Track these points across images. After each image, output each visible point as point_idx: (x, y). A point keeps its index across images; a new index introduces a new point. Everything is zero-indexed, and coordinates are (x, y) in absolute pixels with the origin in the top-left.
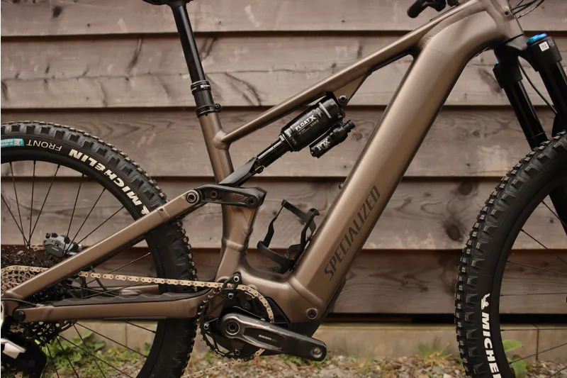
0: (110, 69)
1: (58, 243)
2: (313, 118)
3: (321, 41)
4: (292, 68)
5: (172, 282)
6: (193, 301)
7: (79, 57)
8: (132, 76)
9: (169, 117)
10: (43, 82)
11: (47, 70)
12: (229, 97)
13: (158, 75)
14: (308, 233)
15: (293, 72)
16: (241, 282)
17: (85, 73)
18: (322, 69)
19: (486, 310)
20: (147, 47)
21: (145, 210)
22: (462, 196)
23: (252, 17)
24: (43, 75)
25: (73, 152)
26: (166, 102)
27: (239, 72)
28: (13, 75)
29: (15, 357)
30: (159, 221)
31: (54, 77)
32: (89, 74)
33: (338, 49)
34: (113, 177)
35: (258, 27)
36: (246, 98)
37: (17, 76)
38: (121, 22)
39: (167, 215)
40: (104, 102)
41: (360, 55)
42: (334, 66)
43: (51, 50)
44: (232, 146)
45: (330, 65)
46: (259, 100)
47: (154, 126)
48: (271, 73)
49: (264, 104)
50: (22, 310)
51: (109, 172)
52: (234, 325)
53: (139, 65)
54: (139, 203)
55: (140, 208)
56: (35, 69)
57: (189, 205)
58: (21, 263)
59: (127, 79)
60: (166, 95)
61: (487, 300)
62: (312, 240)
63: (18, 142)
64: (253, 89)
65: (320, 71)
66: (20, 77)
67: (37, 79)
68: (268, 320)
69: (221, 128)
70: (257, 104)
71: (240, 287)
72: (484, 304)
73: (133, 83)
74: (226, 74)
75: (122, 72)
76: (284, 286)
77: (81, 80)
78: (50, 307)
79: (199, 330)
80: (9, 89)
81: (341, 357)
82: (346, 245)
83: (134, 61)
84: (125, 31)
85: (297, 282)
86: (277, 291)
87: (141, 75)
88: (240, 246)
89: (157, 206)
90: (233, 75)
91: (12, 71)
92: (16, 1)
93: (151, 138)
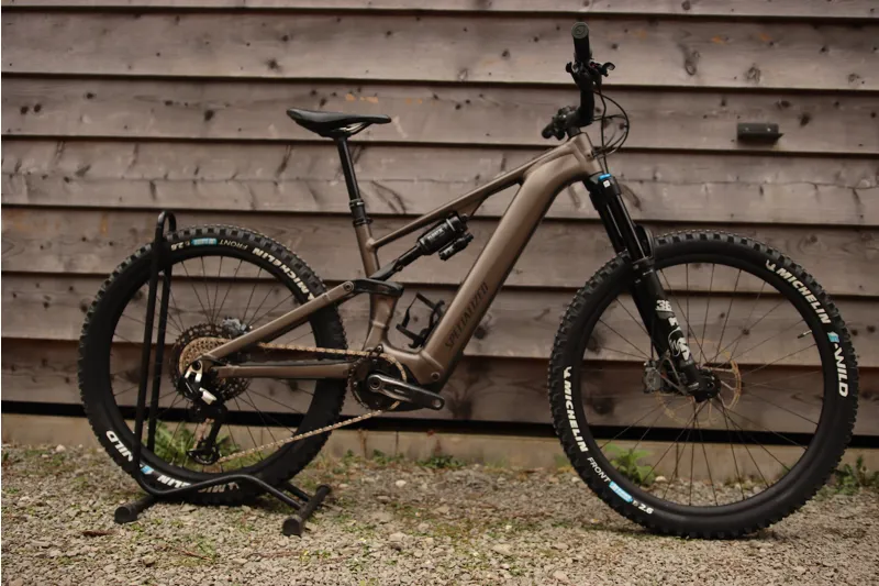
0: (259, 173)
1: (234, 325)
2: (441, 230)
3: (465, 153)
4: (436, 178)
5: (331, 351)
6: (346, 366)
7: (229, 160)
8: (280, 181)
9: (316, 223)
10: (191, 183)
11: (196, 172)
12: (375, 205)
13: (307, 181)
14: (436, 317)
15: (439, 182)
16: (382, 352)
17: (234, 176)
18: (466, 180)
19: (568, 379)
20: (295, 153)
21: (311, 297)
23: (399, 129)
24: (191, 176)
25: (257, 251)
26: (313, 207)
27: (387, 181)
28: (161, 175)
29: (209, 403)
30: (323, 303)
31: (203, 179)
32: (238, 177)
33: (482, 161)
34: (286, 270)
35: (405, 137)
36: (391, 206)
37: (166, 177)
38: (272, 127)
39: (330, 299)
40: (252, 205)
41: (503, 167)
42: (478, 177)
43: (201, 152)
44: (380, 250)
45: (474, 175)
46: (404, 208)
47: (300, 231)
48: (416, 183)
49: (408, 212)
50: (215, 369)
51: (284, 267)
52: (377, 382)
53: (287, 170)
54: (307, 291)
55: (308, 294)
56: (185, 170)
57: (345, 293)
58: (210, 336)
59: (276, 184)
60: (313, 201)
61: (569, 371)
62: (437, 323)
63: (212, 241)
64: (399, 198)
65: (464, 182)
66: (169, 177)
67: (186, 181)
68: (401, 380)
69: (371, 235)
70: (401, 212)
71: (382, 355)
72: (567, 374)
73: (281, 187)
74: (373, 182)
75: (271, 176)
76: (416, 357)
77: (230, 184)
78: (237, 367)
79: (349, 388)
80: (158, 189)
81: (477, 465)
82: (462, 325)
83: (283, 166)
84: (275, 136)
85: (426, 354)
86: (409, 361)
87: (290, 180)
88: (383, 325)
89: (320, 294)
90: (380, 183)
91: (160, 171)
92: (168, 103)
93: (298, 242)
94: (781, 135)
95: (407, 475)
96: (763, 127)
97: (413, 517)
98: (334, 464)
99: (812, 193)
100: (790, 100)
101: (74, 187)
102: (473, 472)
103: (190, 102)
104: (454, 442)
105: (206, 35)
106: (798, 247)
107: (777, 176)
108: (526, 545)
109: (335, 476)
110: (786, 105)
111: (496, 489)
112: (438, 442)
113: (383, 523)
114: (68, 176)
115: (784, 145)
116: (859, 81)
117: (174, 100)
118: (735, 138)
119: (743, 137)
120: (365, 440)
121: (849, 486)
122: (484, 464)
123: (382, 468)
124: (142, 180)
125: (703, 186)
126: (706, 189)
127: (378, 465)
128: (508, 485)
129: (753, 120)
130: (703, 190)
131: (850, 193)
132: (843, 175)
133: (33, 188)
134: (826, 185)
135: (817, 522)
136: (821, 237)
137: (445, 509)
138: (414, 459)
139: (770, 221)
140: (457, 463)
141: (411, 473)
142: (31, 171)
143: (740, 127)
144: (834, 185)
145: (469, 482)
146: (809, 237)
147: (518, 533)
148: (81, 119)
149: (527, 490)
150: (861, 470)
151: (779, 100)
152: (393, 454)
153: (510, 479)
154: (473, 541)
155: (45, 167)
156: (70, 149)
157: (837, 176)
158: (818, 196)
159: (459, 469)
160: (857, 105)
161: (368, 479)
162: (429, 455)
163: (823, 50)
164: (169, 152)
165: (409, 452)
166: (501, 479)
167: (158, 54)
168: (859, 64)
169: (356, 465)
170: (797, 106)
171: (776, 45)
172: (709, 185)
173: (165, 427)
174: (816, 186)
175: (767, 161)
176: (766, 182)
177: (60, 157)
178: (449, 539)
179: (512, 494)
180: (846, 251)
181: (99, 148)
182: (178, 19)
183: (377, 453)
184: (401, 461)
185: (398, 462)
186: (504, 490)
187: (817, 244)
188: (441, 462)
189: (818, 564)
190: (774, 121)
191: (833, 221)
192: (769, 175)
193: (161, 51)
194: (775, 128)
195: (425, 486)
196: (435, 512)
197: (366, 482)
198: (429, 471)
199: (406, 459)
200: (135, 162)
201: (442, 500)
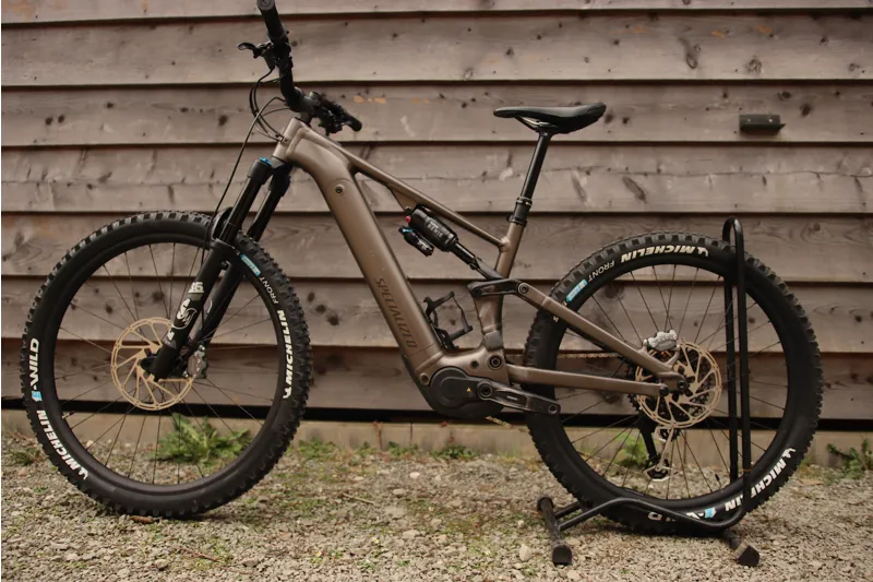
3: (472, 151)
4: (444, 175)
10: (207, 187)
11: (212, 176)
15: (446, 180)
18: (473, 177)
22: (608, 299)
23: (407, 128)
24: (207, 179)
28: (180, 180)
31: (218, 182)
33: (489, 158)
35: (412, 136)
37: (183, 181)
41: (509, 163)
42: (485, 174)
43: (216, 156)
45: (481, 173)
47: (312, 230)
48: (424, 181)
56: (201, 174)
65: (471, 179)
66: (186, 181)
67: (202, 184)
80: (176, 193)
81: (490, 455)
91: (178, 175)
92: (184, 110)
93: (310, 241)
94: (783, 125)
95: (421, 466)
96: (764, 117)
97: (426, 512)
98: (350, 455)
99: (814, 182)
100: (790, 90)
101: (96, 193)
102: (484, 463)
103: (205, 109)
104: (466, 433)
105: (219, 44)
106: (801, 236)
107: (779, 167)
108: (538, 542)
109: (352, 469)
110: (787, 95)
111: (508, 479)
112: (451, 433)
113: (396, 519)
114: (91, 182)
115: (786, 135)
116: (860, 70)
117: (189, 107)
118: (738, 130)
119: (745, 129)
120: (380, 432)
121: (856, 470)
122: (497, 454)
123: (397, 460)
124: (162, 185)
125: (707, 178)
126: (710, 181)
127: (393, 456)
128: (521, 476)
129: (755, 112)
130: (706, 182)
131: (852, 180)
132: (845, 163)
133: (59, 196)
134: (828, 174)
135: (827, 509)
136: (824, 224)
137: (458, 502)
138: (429, 449)
139: (774, 210)
140: (469, 453)
141: (424, 464)
142: (57, 179)
143: (743, 119)
144: (836, 173)
145: (482, 473)
146: (812, 226)
147: (530, 528)
148: (102, 128)
149: (538, 481)
150: (867, 453)
151: (780, 90)
152: (407, 446)
153: (521, 469)
154: (485, 538)
155: (69, 175)
156: (92, 157)
157: (839, 165)
158: (820, 185)
159: (472, 459)
160: (858, 95)
161: (384, 472)
162: (443, 445)
163: (823, 41)
164: (186, 157)
165: (424, 444)
166: (513, 469)
167: (174, 63)
168: (858, 54)
169: (372, 457)
170: (798, 96)
171: (776, 37)
172: (712, 176)
173: (188, 423)
174: (818, 175)
175: (769, 151)
176: (769, 173)
177: (83, 166)
178: (461, 535)
179: (524, 485)
180: (850, 238)
181: (119, 156)
182: (191, 29)
183: (392, 445)
184: (415, 451)
185: (413, 454)
186: (515, 481)
187: (820, 231)
188: (454, 452)
189: (833, 557)
190: (775, 113)
191: (837, 209)
192: (771, 164)
193: (177, 61)
194: (776, 118)
195: (438, 478)
196: (448, 506)
197: (381, 475)
198: (443, 461)
199: (421, 450)
200: (153, 168)
201: (455, 492)
